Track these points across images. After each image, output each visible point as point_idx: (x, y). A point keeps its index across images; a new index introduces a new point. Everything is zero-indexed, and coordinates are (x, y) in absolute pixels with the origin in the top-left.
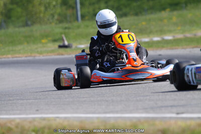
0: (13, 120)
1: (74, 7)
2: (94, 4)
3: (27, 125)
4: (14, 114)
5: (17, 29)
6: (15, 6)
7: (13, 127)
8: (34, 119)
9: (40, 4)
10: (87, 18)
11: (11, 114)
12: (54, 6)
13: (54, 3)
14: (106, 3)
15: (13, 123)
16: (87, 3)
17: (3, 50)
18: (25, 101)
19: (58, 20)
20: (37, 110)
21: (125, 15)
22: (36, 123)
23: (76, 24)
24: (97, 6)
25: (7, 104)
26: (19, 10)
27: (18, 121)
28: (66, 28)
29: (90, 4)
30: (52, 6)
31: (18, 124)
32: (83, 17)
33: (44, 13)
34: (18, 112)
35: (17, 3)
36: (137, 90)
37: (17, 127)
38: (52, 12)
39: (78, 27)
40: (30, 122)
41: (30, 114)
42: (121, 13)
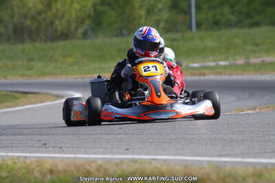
0: (94, 161)
1: (187, 12)
2: (214, 8)
3: (112, 169)
4: (96, 154)
5: (108, 40)
6: (106, 8)
7: (92, 170)
8: (122, 161)
9: (141, 6)
10: (204, 27)
11: (91, 153)
12: (160, 10)
13: (160, 6)
14: (232, 6)
15: (93, 165)
16: (205, 6)
17: (87, 67)
18: (112, 136)
19: (163, 28)
20: (127, 149)
21: (257, 24)
22: (124, 166)
23: (188, 35)
24: (218, 11)
25: (87, 139)
26: (113, 13)
27: (100, 162)
28: (174, 40)
29: (209, 8)
30: (156, 10)
31: (100, 166)
32: (199, 25)
33: (146, 19)
34: (101, 150)
35: (109, 5)
36: (266, 126)
37: (98, 170)
38: (156, 18)
39: (192, 39)
40: (117, 165)
41: (118, 153)
42: (251, 21)
